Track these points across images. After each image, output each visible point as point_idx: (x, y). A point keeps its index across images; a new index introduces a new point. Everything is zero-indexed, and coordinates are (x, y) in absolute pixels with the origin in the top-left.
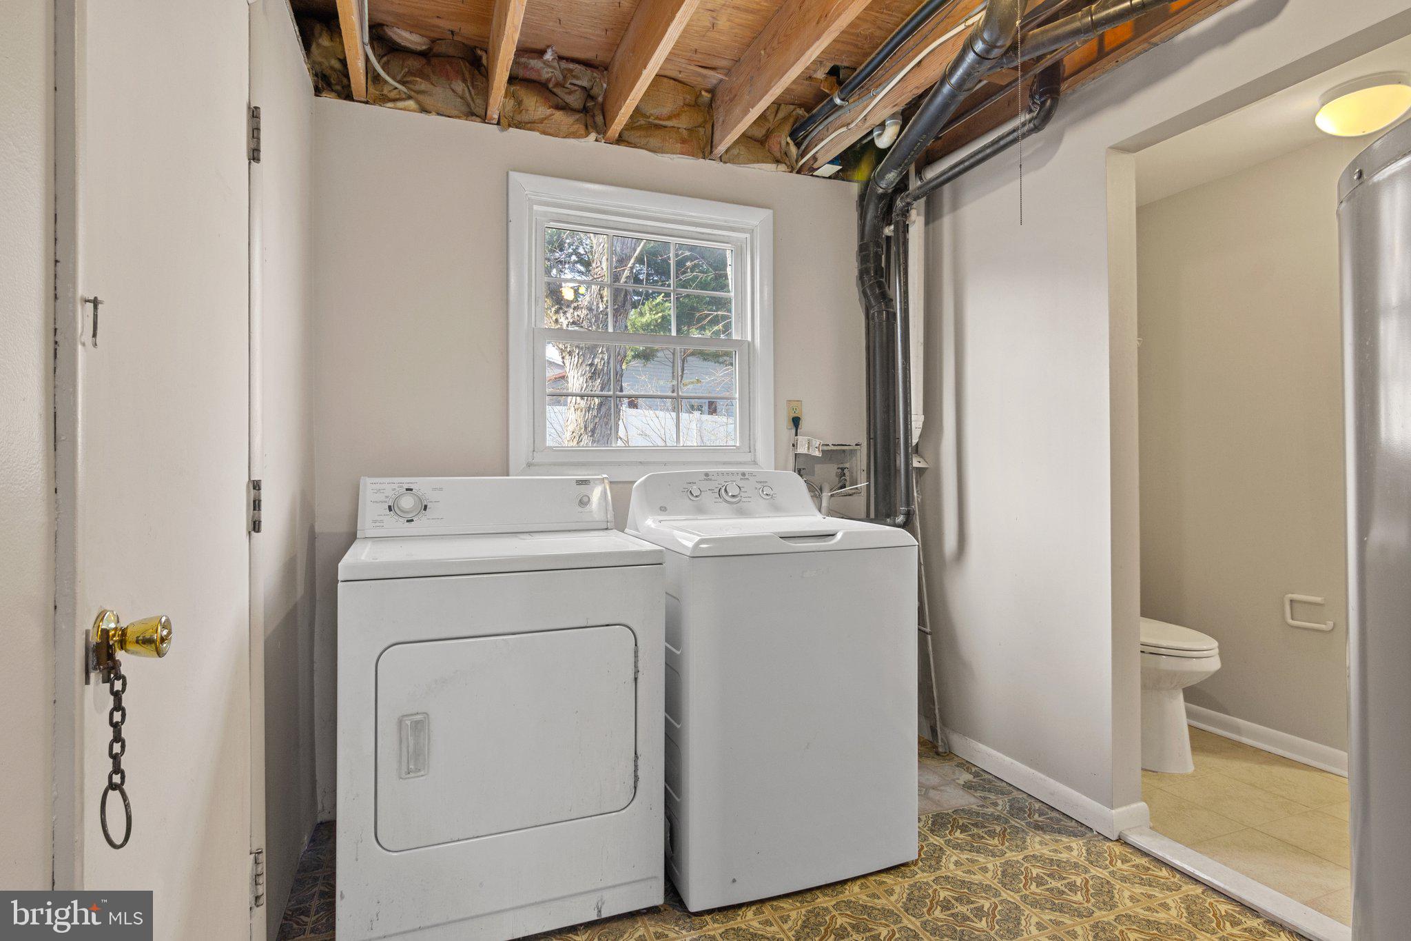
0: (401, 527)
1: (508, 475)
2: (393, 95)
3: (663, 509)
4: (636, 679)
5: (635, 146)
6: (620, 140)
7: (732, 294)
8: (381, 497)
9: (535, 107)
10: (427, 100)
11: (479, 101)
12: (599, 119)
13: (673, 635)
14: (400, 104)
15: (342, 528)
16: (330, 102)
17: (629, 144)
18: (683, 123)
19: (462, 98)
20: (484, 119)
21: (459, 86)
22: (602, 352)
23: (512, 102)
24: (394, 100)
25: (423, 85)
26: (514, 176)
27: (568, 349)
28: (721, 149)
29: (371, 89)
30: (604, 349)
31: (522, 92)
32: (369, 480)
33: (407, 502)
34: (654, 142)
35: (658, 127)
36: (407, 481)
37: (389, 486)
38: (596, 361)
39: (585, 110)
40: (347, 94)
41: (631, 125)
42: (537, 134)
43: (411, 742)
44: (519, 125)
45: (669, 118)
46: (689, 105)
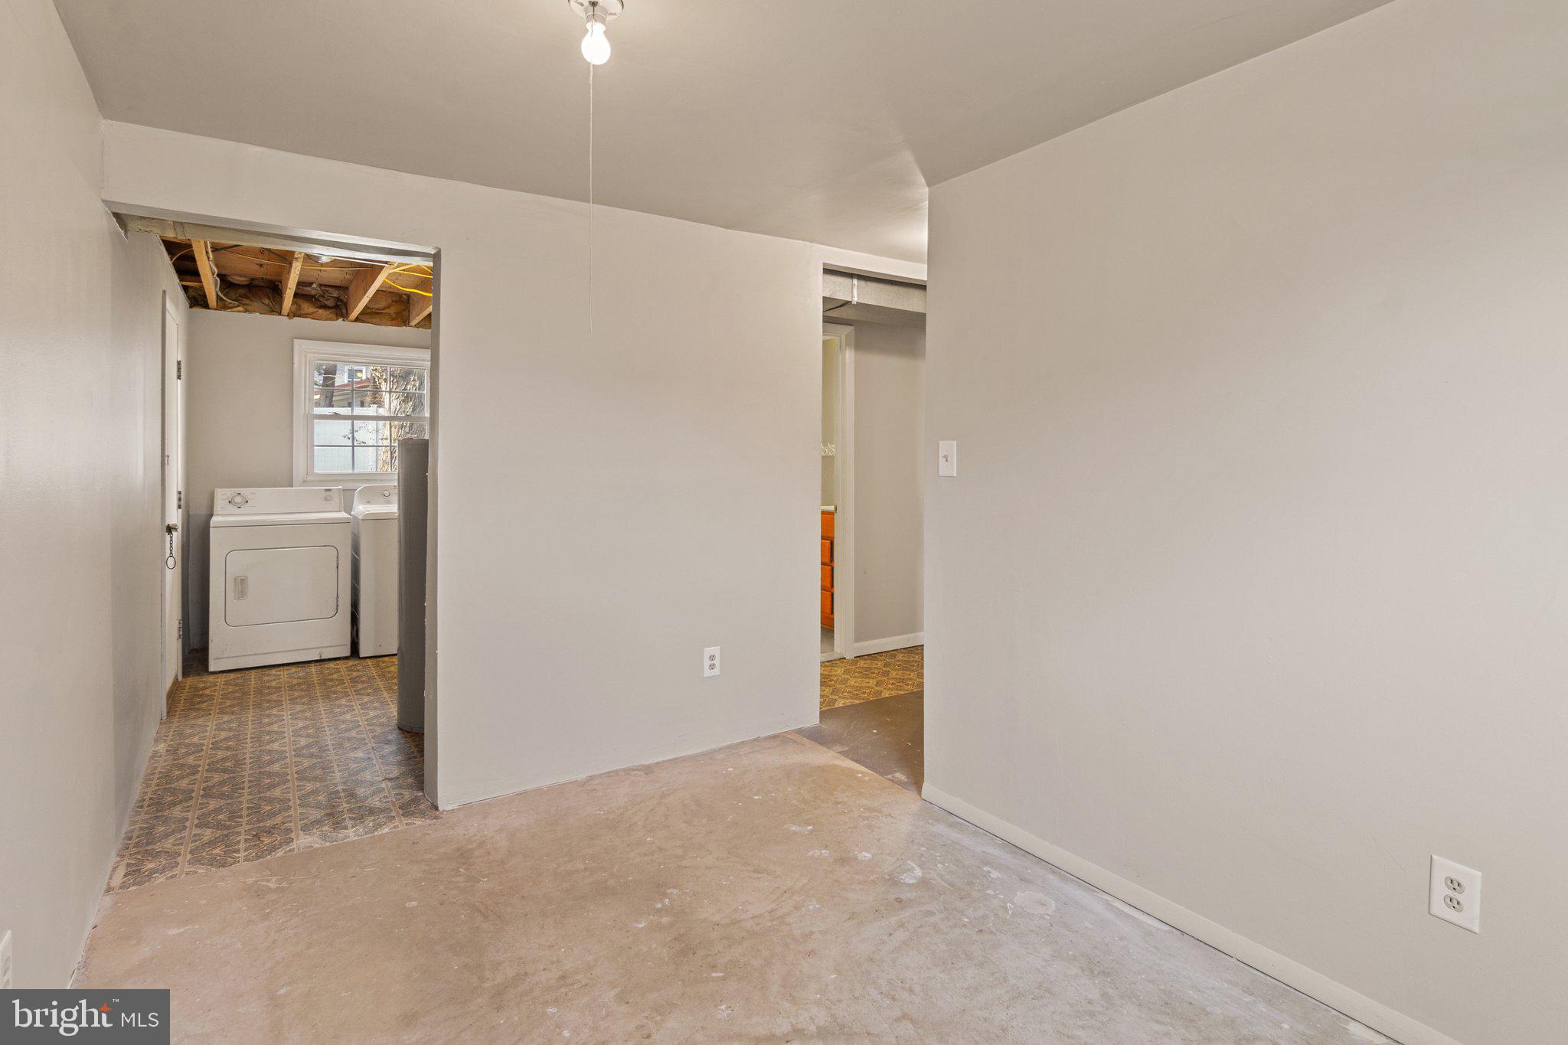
0: (235, 510)
1: (292, 487)
2: (230, 305)
3: (369, 502)
4: (337, 567)
5: (366, 322)
6: (357, 320)
7: (425, 392)
8: (225, 497)
9: (307, 307)
10: (249, 308)
11: (277, 307)
12: (344, 311)
13: (356, 549)
14: (234, 309)
15: (204, 512)
16: (199, 311)
17: (363, 321)
18: (392, 311)
19: (268, 305)
20: (280, 314)
21: (267, 301)
22: (414, 380)
23: (295, 306)
24: (231, 308)
25: (247, 302)
26: (296, 341)
27: (384, 377)
28: (413, 323)
29: (219, 304)
30: (416, 378)
31: (300, 302)
32: (219, 490)
33: (238, 499)
34: (374, 320)
35: (378, 313)
36: (238, 490)
37: (229, 492)
38: (409, 387)
39: (336, 307)
40: (206, 306)
41: (363, 313)
42: (309, 319)
43: (240, 587)
44: (300, 316)
45: (384, 309)
46: (396, 301)
